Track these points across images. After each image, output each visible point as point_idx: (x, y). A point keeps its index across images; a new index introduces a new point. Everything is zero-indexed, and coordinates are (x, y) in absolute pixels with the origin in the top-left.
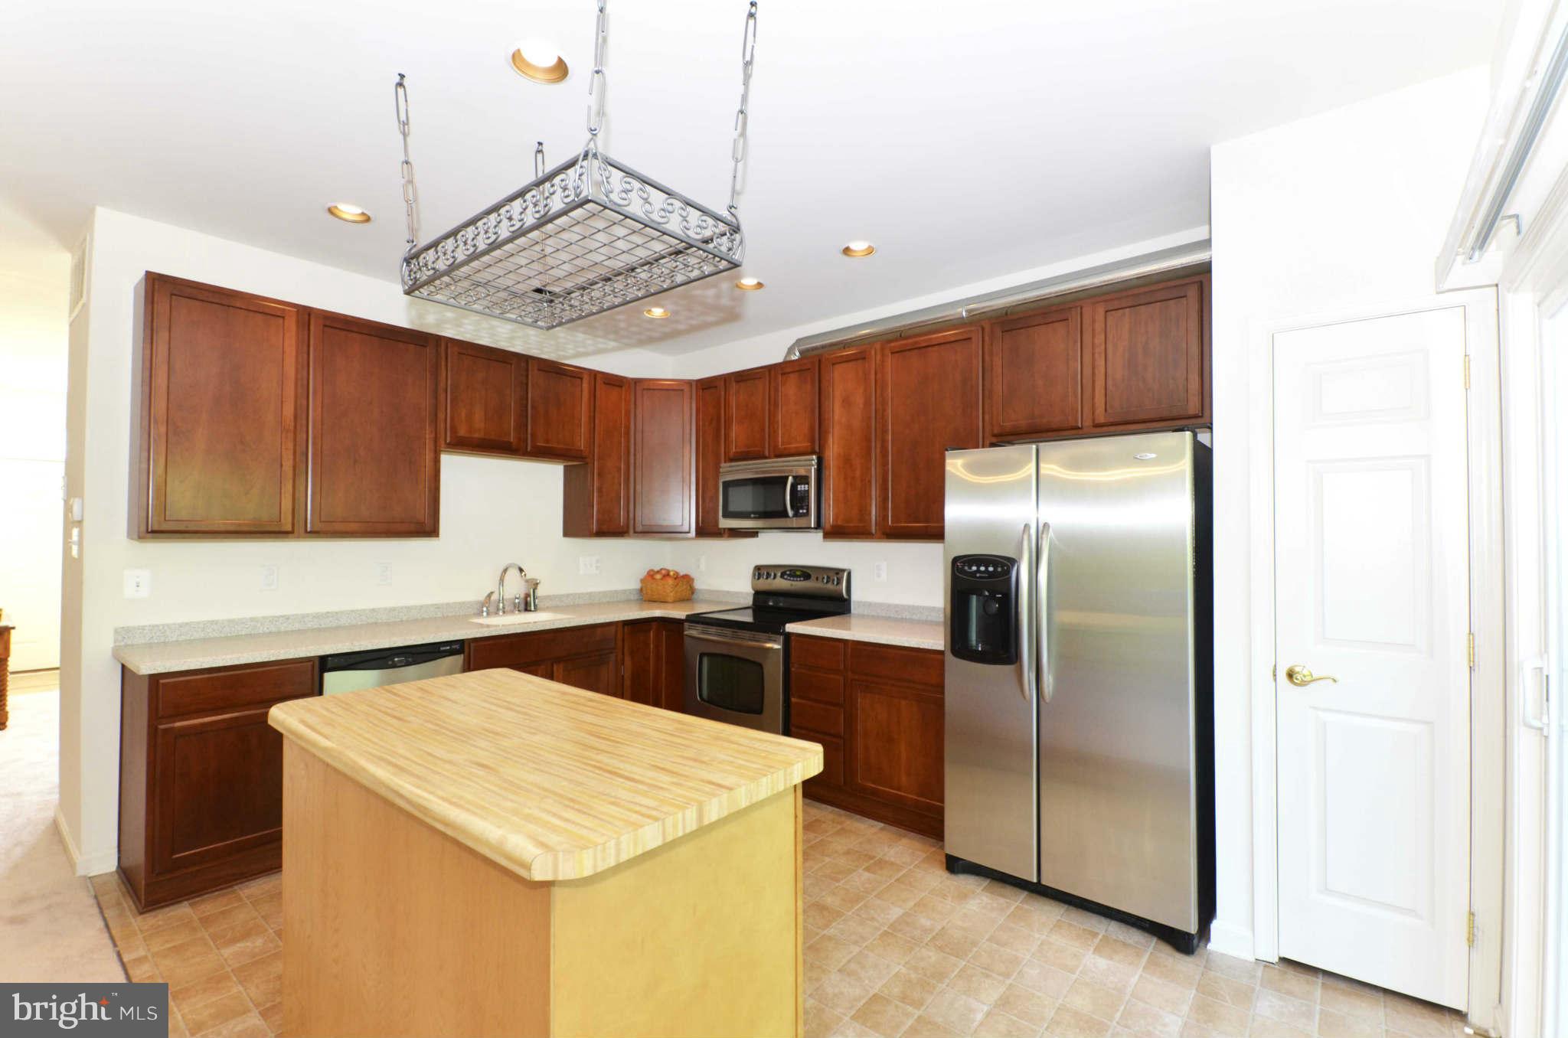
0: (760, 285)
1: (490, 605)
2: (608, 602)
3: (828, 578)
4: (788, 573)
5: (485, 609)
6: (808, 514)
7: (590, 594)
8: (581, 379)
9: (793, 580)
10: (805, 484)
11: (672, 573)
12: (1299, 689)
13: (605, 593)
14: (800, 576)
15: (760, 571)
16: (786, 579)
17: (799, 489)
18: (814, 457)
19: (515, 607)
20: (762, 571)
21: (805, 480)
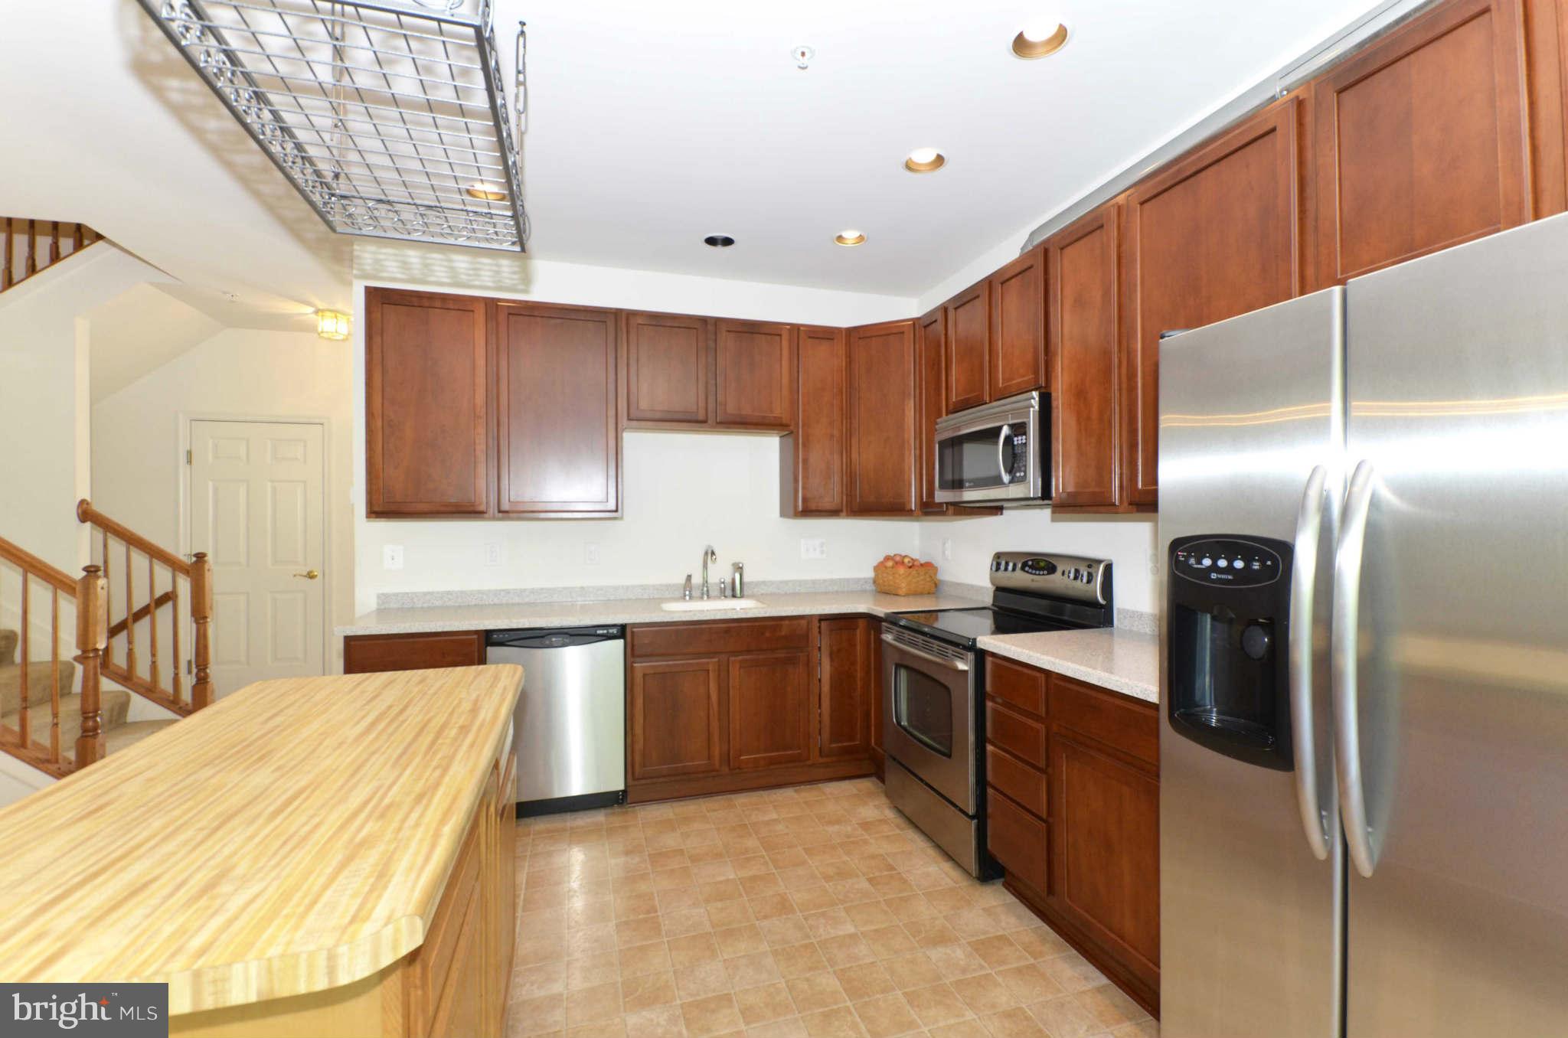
0: (940, 160)
1: (688, 589)
2: (837, 592)
3: (1077, 571)
4: (1030, 563)
5: (687, 593)
6: (1026, 477)
7: (814, 582)
8: (780, 335)
9: (1035, 574)
10: (1022, 435)
11: (906, 560)
13: (833, 582)
14: (1042, 569)
15: (1000, 560)
16: (1027, 572)
17: (1016, 443)
18: (1035, 394)
19: (721, 592)
20: (1002, 561)
21: (1023, 428)
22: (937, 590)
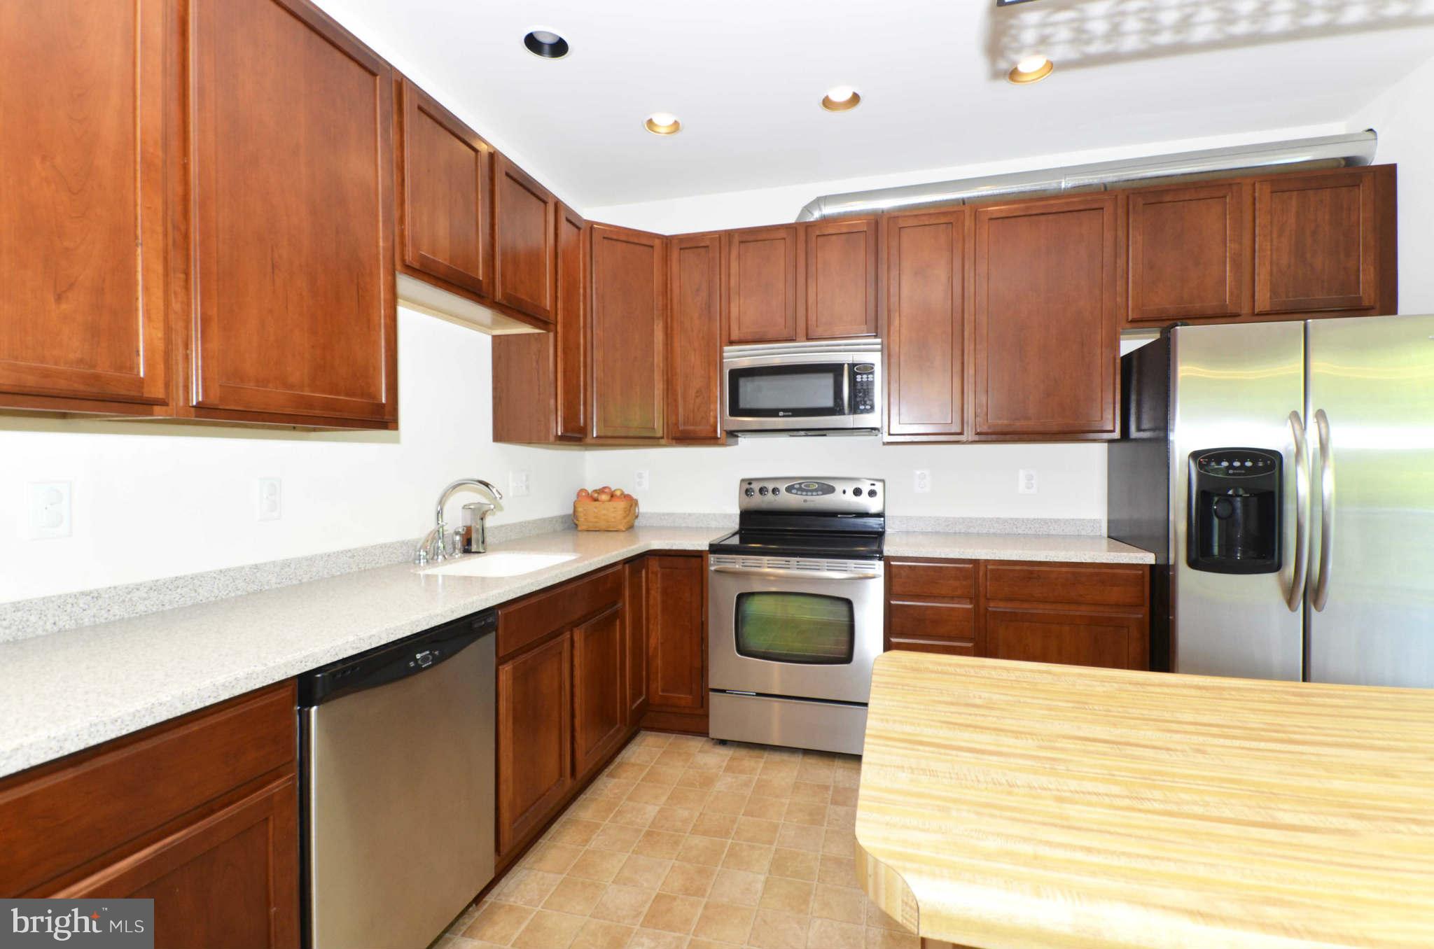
4: (797, 486)
5: (423, 554)
6: (872, 410)
7: (522, 524)
8: (546, 204)
9: (807, 495)
10: (868, 373)
14: (816, 490)
15: (748, 486)
16: (795, 495)
17: (858, 380)
19: (455, 548)
20: (756, 486)
21: (868, 369)
22: (636, 523)
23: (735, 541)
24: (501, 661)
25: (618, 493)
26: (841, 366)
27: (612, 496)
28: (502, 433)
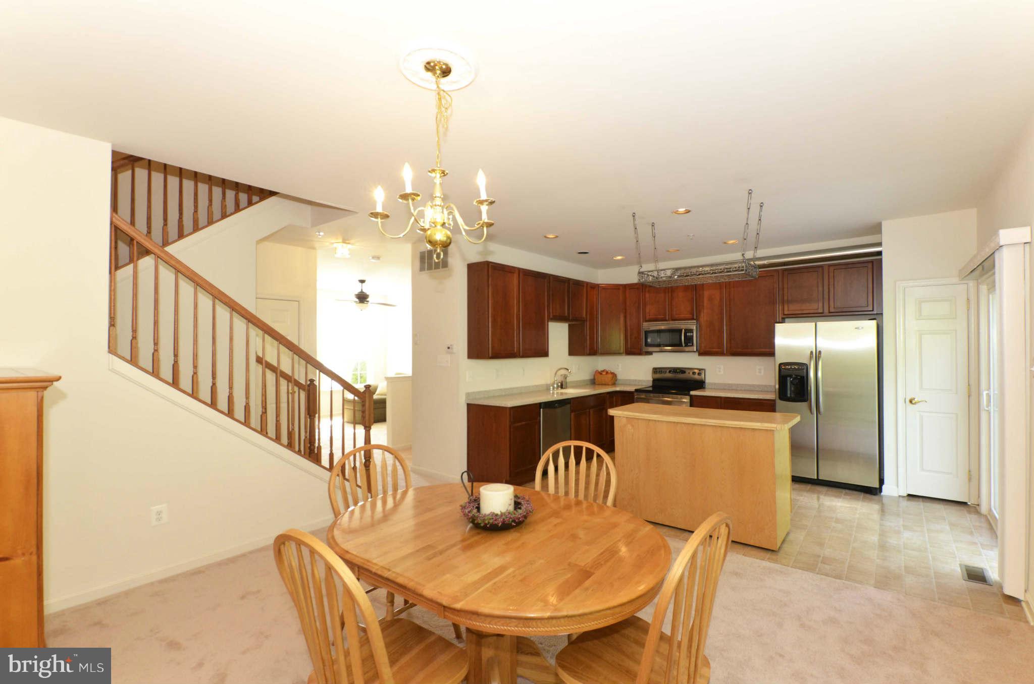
3: (697, 372)
4: (672, 371)
6: (693, 345)
7: (576, 381)
9: (676, 374)
10: (691, 333)
12: (914, 405)
13: (581, 381)
14: (679, 372)
15: (656, 370)
16: (671, 374)
17: (688, 335)
18: (695, 321)
20: (658, 370)
21: (691, 331)
22: (617, 382)
23: (651, 389)
24: (572, 411)
25: (609, 372)
26: (680, 331)
27: (607, 373)
28: (571, 353)
